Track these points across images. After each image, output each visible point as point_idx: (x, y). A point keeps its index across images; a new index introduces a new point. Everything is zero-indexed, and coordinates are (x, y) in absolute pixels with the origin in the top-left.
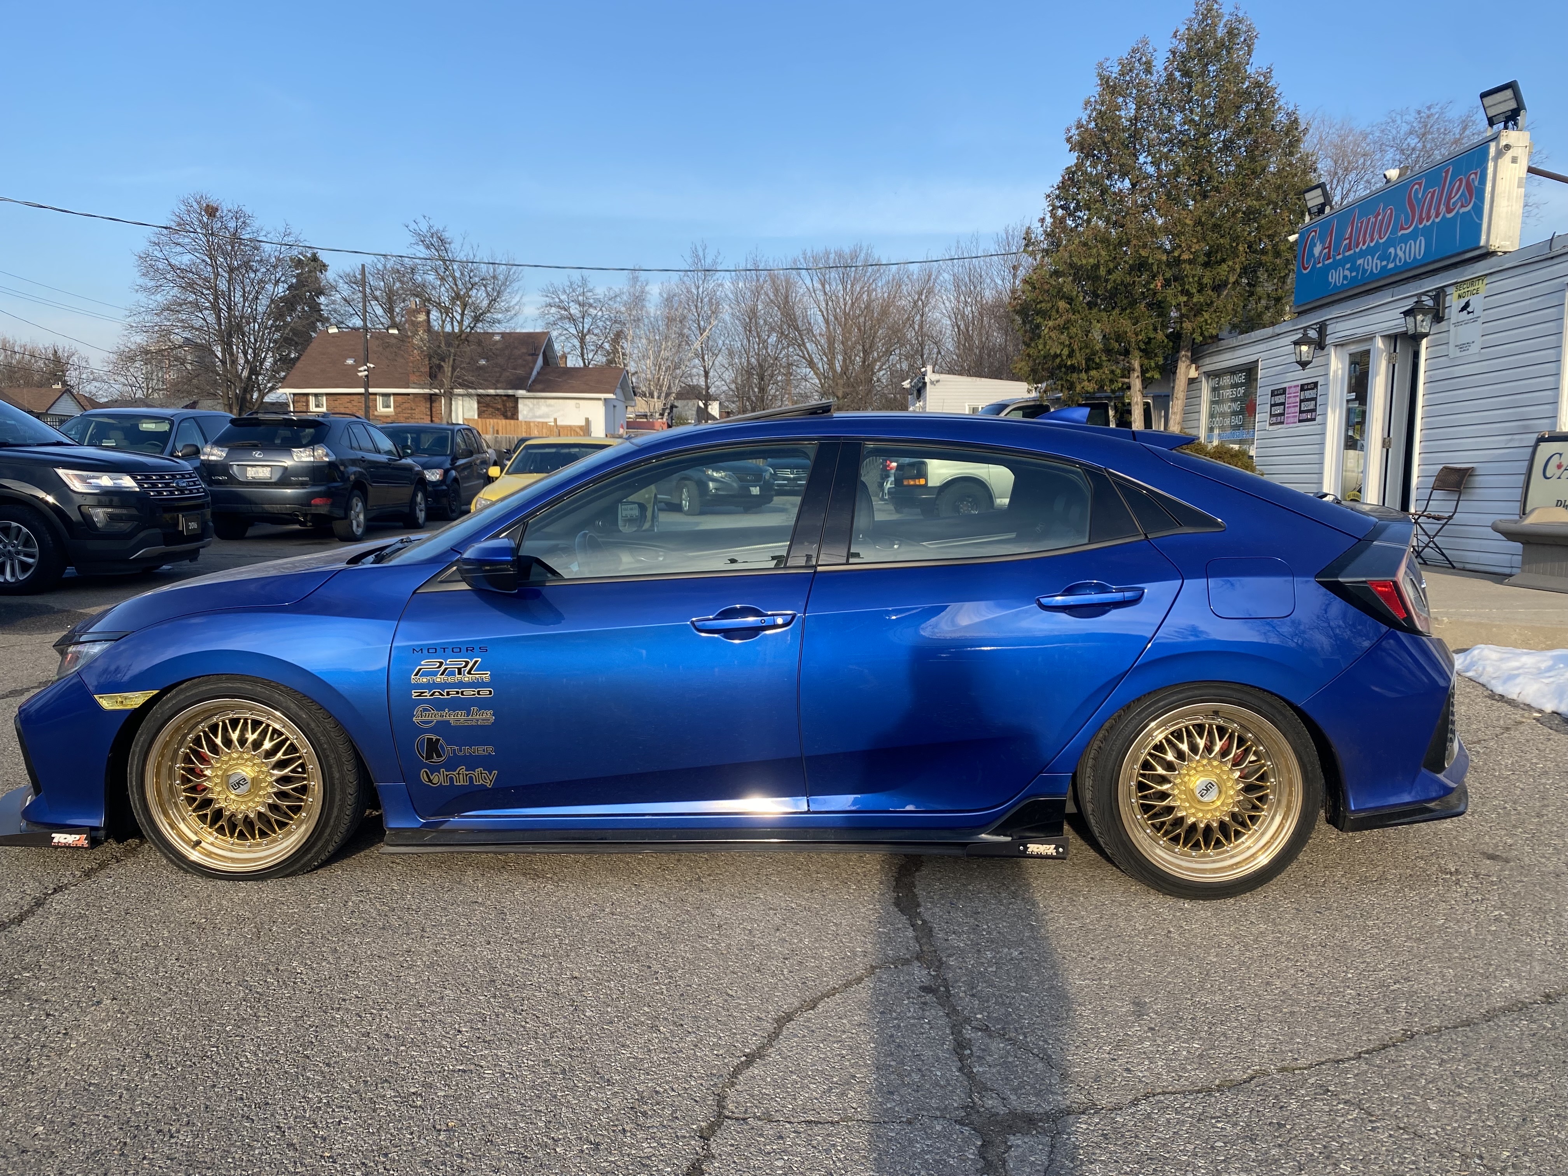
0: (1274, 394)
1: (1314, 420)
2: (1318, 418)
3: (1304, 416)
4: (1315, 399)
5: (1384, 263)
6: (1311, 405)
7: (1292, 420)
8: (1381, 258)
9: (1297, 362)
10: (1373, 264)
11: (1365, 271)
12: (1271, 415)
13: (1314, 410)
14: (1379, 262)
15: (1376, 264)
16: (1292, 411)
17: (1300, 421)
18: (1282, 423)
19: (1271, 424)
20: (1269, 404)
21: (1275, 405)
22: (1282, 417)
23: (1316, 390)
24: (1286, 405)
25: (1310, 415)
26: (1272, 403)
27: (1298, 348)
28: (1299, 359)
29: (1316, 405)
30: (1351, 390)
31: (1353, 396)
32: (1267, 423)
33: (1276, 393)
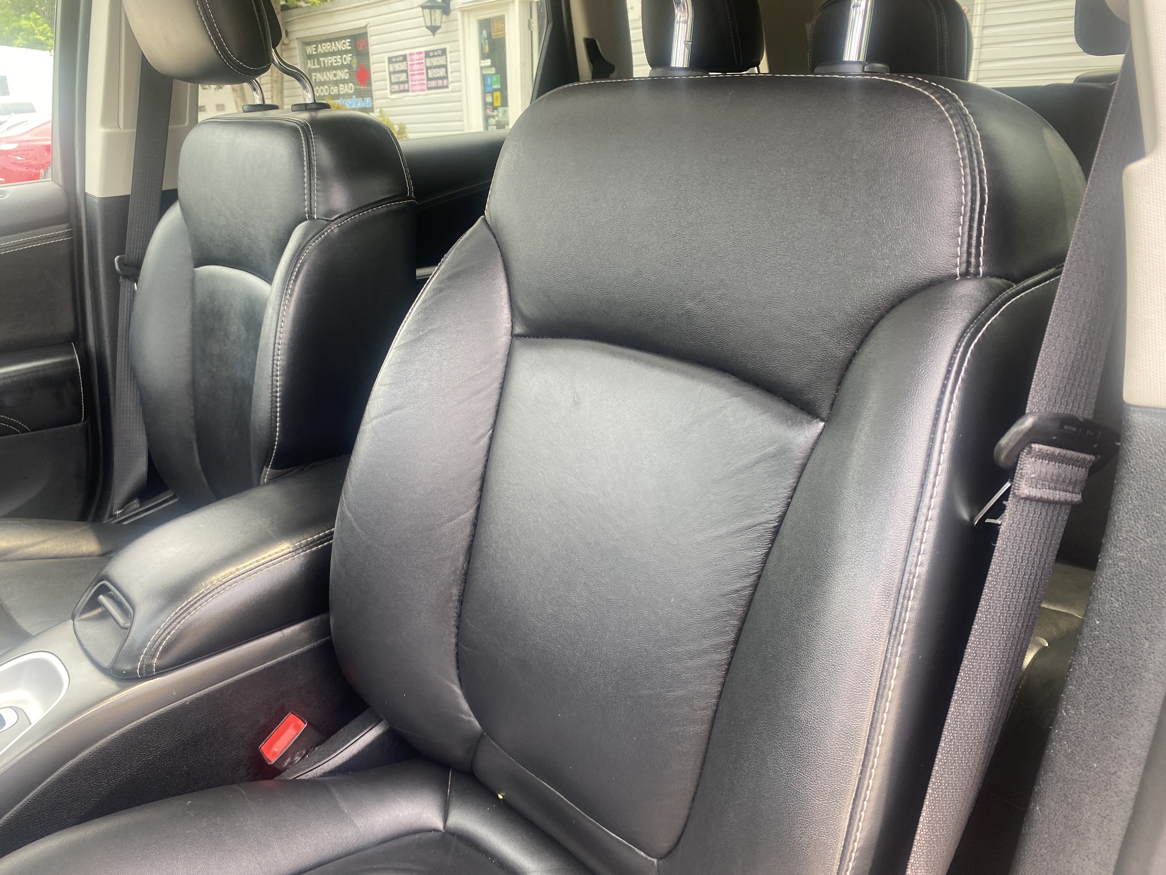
0: (390, 61)
1: (447, 87)
2: (450, 86)
3: (433, 83)
4: (445, 66)
6: (441, 72)
7: (419, 87)
9: (428, 27)
12: (392, 83)
13: (446, 77)
16: (417, 79)
17: (429, 89)
18: (408, 91)
19: (392, 93)
20: (387, 73)
21: (395, 72)
22: (406, 85)
23: (444, 57)
24: (410, 73)
25: (440, 82)
26: (391, 70)
27: (427, 11)
28: (429, 24)
29: (447, 72)
30: (484, 57)
31: (488, 62)
32: (388, 91)
33: (394, 60)
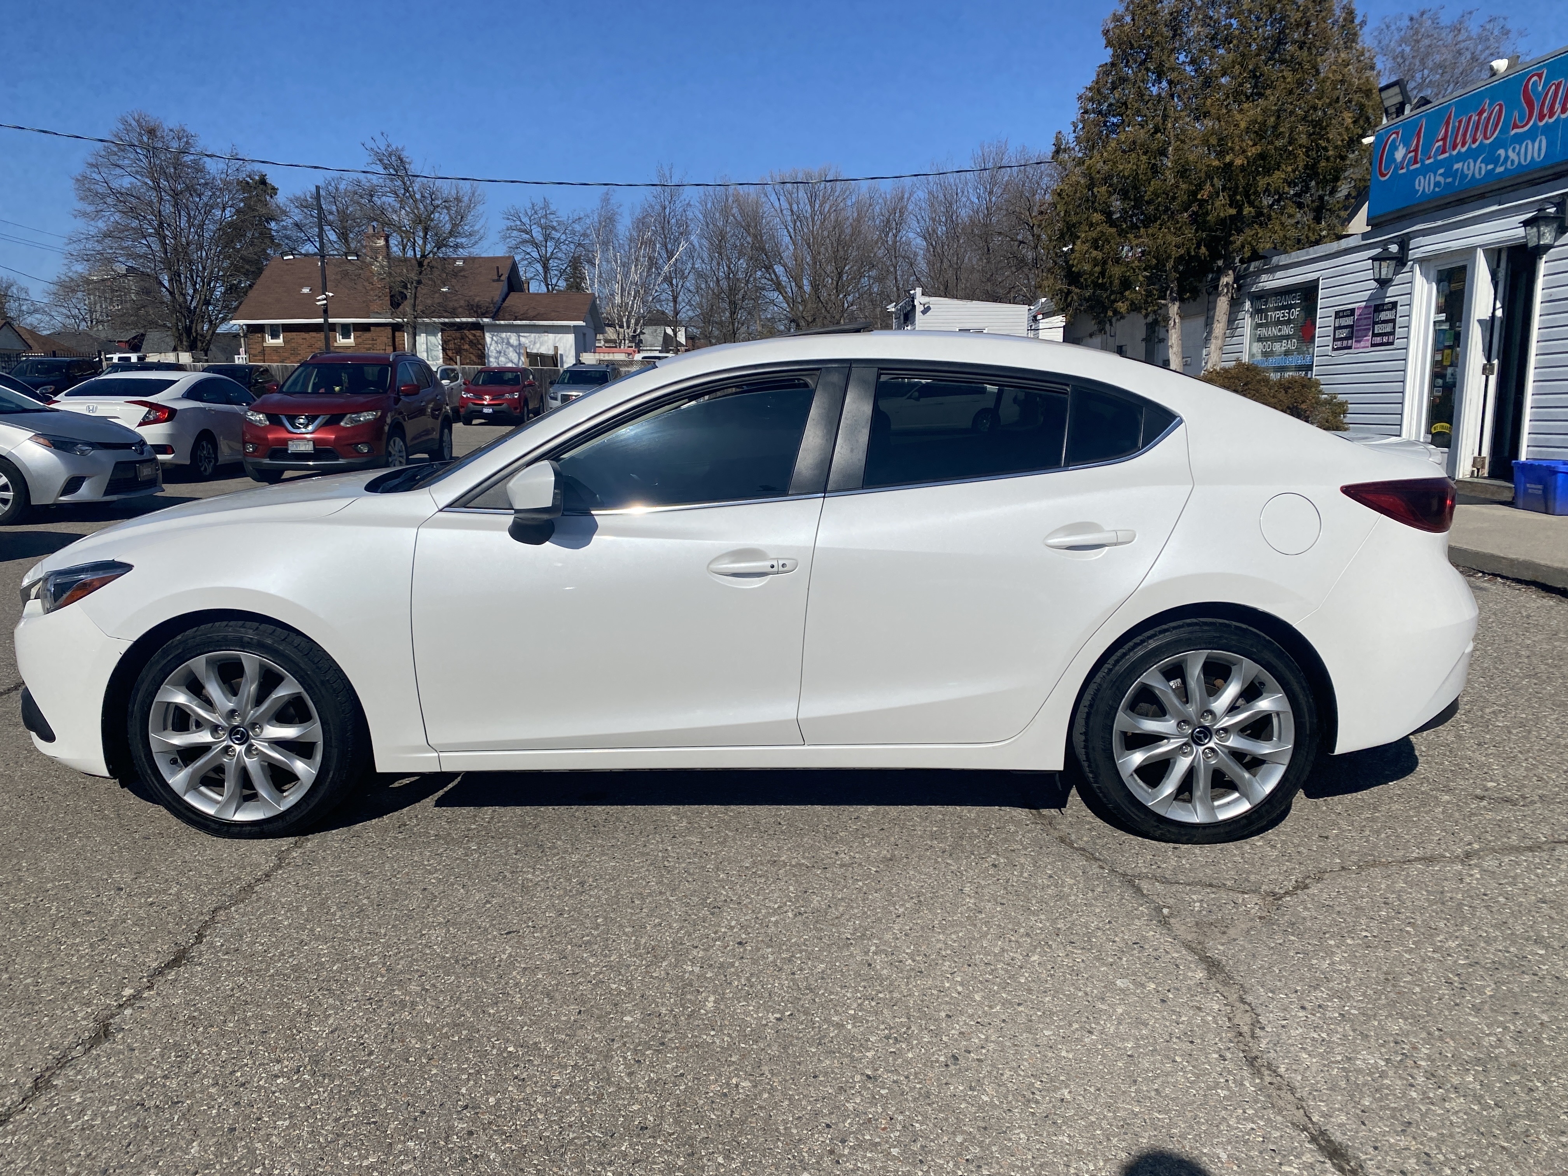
0: (1338, 315)
1: (1392, 343)
2: (1396, 341)
3: (1378, 340)
4: (1393, 321)
5: (1490, 167)
6: (1388, 328)
7: (1362, 344)
8: (1486, 162)
9: (1375, 280)
10: (1476, 169)
11: (1464, 176)
12: (1335, 340)
13: (1393, 333)
14: (1483, 166)
15: (1480, 168)
16: (1362, 335)
17: (1373, 345)
18: (1350, 348)
19: (1334, 349)
20: (1332, 328)
21: (1340, 328)
22: (1350, 341)
23: (1394, 311)
24: (1355, 328)
25: (1385, 340)
26: (1337, 325)
27: (1377, 263)
28: (1377, 277)
29: (1394, 328)
30: (1439, 310)
31: (1443, 316)
32: (1330, 348)
33: (1341, 314)
